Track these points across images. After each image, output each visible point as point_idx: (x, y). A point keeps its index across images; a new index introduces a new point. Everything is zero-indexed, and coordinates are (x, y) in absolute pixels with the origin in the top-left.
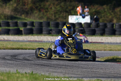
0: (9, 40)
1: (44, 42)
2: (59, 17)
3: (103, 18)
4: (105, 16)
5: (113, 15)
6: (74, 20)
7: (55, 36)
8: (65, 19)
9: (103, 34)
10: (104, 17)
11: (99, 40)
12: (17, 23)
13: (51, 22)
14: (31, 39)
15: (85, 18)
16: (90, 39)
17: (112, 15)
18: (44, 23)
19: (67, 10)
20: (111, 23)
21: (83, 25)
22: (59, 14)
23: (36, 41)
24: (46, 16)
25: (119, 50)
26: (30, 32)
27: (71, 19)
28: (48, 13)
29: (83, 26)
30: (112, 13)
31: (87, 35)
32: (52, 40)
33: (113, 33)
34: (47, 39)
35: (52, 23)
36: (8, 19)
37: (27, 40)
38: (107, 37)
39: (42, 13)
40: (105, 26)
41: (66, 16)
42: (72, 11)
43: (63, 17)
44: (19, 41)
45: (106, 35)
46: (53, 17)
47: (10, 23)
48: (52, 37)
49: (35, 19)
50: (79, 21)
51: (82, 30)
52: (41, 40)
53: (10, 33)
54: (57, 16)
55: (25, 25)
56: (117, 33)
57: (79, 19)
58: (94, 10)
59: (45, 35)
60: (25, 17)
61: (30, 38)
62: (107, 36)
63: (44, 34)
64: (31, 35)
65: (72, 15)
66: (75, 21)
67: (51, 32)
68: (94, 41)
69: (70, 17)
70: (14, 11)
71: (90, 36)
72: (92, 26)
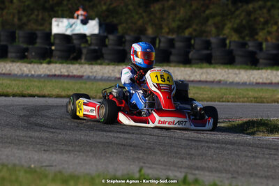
1: (15, 75)
2: (29, 21)
4: (129, 21)
7: (35, 63)
10: (127, 23)
13: (17, 32)
15: (88, 25)
16: (116, 71)
17: (143, 17)
21: (89, 39)
22: (29, 15)
27: (58, 25)
28: (5, 11)
30: (144, 15)
31: (107, 61)
32: (33, 73)
34: (20, 69)
35: (19, 33)
41: (43, 19)
42: (56, 9)
43: (36, 21)
46: (16, 20)
48: (29, 65)
50: (74, 30)
52: (7, 72)
54: (25, 20)
56: (172, 58)
58: (104, 8)
59: (13, 61)
63: (12, 58)
65: (58, 16)
66: (66, 30)
69: (54, 22)
71: (114, 65)
72: (109, 41)
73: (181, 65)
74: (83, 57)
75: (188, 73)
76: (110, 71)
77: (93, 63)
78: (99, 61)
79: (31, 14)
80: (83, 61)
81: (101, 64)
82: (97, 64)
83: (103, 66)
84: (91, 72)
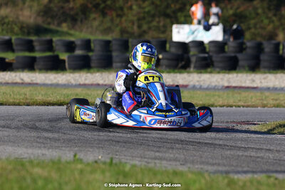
0: (35, 82)
3: (253, 30)
4: (258, 26)
5: (277, 23)
6: (186, 36)
8: (164, 32)
9: (254, 67)
10: (255, 27)
11: (245, 82)
12: (50, 42)
13: (130, 40)
14: (86, 79)
15: (211, 31)
16: (225, 79)
17: (273, 22)
18: (114, 42)
19: (169, 11)
20: (273, 42)
21: (207, 46)
22: (149, 22)
23: (98, 85)
24: (117, 25)
26: (84, 64)
27: (179, 32)
28: (124, 19)
29: (207, 50)
30: (274, 18)
31: (218, 70)
33: (279, 64)
36: (29, 34)
37: (78, 83)
38: (265, 76)
39: (108, 18)
40: (259, 48)
41: (165, 26)
42: (179, 14)
43: (157, 28)
44: (57, 85)
45: (262, 70)
46: (135, 27)
47: (35, 44)
49: (91, 33)
50: (196, 36)
51: (205, 59)
52: (110, 83)
53: (36, 67)
54: (145, 27)
55: (70, 47)
57: (196, 33)
58: (231, 12)
60: (70, 29)
61: (83, 79)
62: (265, 73)
63: (117, 68)
64: (86, 70)
65: (179, 22)
66: (188, 37)
68: (234, 85)
69: (175, 28)
70: (43, 16)
71: (224, 73)
72: (228, 48)
74: (192, 66)
76: (219, 80)
77: (203, 71)
78: (209, 70)
79: (152, 21)
80: (192, 69)
81: (211, 72)
82: (206, 72)
83: (213, 75)
84: (198, 81)
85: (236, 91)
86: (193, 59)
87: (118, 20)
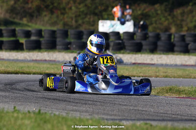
0: (2, 58)
1: (59, 62)
2: (83, 23)
3: (154, 25)
4: (158, 22)
5: (171, 20)
7: (75, 53)
8: (93, 25)
9: (153, 50)
10: (156, 23)
11: (146, 60)
12: (14, 31)
13: (69, 31)
14: (37, 57)
15: (125, 25)
16: (133, 58)
18: (58, 32)
19: (97, 11)
20: (168, 33)
21: (122, 35)
22: (83, 19)
23: (46, 60)
24: (61, 20)
25: (179, 77)
26: (36, 46)
27: (103, 25)
28: (66, 16)
29: (122, 38)
30: (169, 17)
31: (128, 51)
33: (170, 49)
34: (64, 57)
35: (71, 32)
37: (32, 59)
38: (161, 56)
39: (55, 15)
40: (158, 37)
41: (94, 21)
42: (104, 13)
43: (89, 23)
44: (17, 61)
45: (159, 52)
46: (74, 22)
47: (4, 32)
49: (43, 25)
50: (115, 29)
51: (119, 44)
52: (54, 59)
53: (3, 47)
54: (80, 22)
55: (28, 34)
56: (176, 49)
57: (115, 27)
58: (139, 12)
59: (59, 52)
60: (28, 22)
61: (35, 56)
62: (160, 54)
63: (59, 49)
64: (37, 50)
65: (103, 19)
66: (109, 29)
67: (69, 46)
68: (139, 62)
69: (101, 23)
70: (10, 13)
71: (133, 54)
72: (136, 37)
73: (182, 54)
74: (111, 48)
75: (186, 59)
76: (129, 58)
77: (118, 52)
78: (122, 51)
79: (85, 17)
81: (123, 53)
82: (120, 53)
83: (125, 55)
85: (140, 66)
86: (112, 44)
87: (61, 17)
